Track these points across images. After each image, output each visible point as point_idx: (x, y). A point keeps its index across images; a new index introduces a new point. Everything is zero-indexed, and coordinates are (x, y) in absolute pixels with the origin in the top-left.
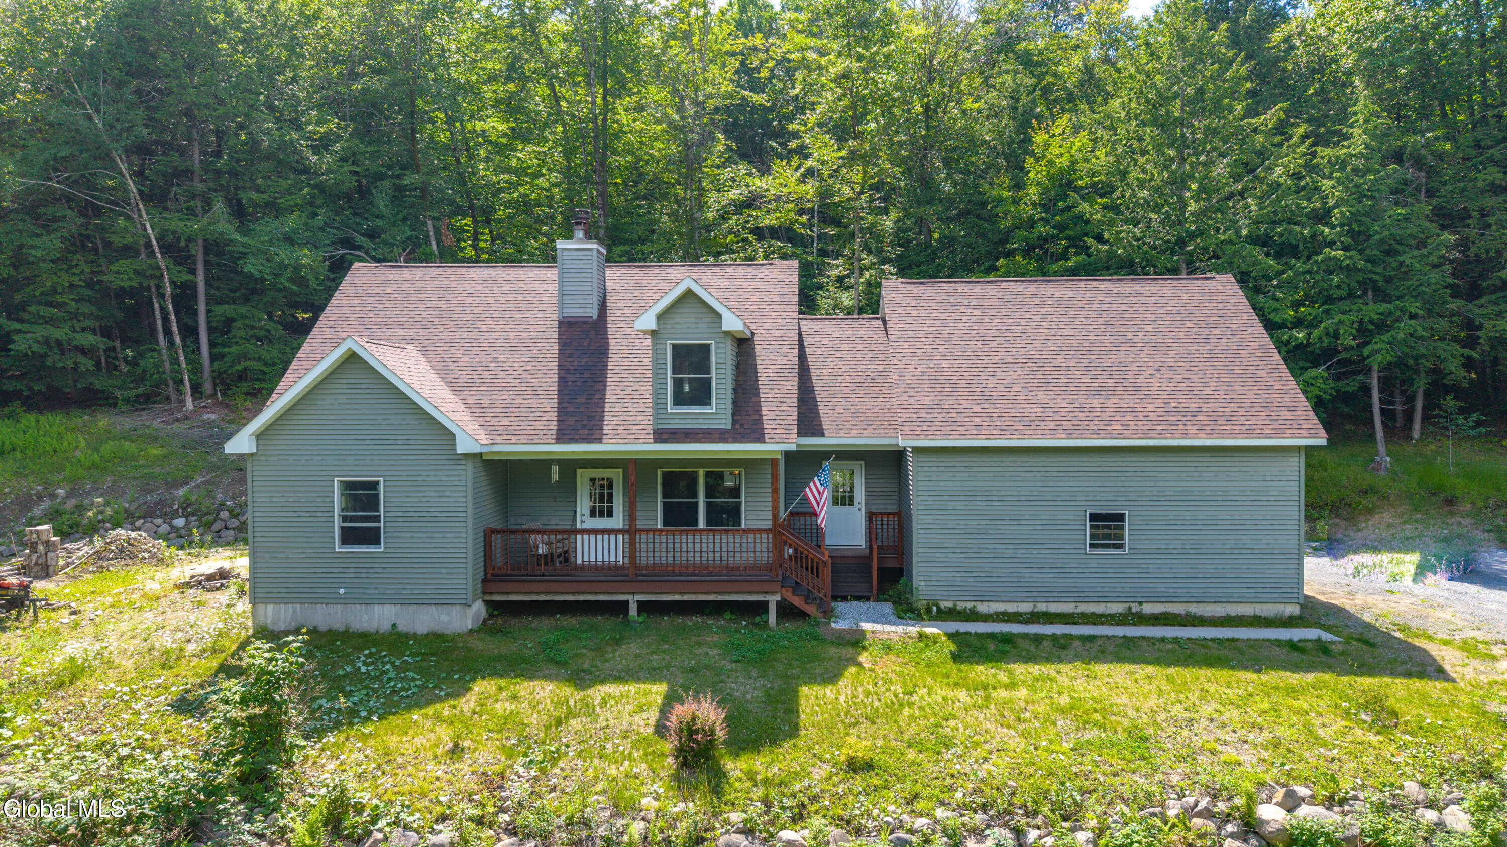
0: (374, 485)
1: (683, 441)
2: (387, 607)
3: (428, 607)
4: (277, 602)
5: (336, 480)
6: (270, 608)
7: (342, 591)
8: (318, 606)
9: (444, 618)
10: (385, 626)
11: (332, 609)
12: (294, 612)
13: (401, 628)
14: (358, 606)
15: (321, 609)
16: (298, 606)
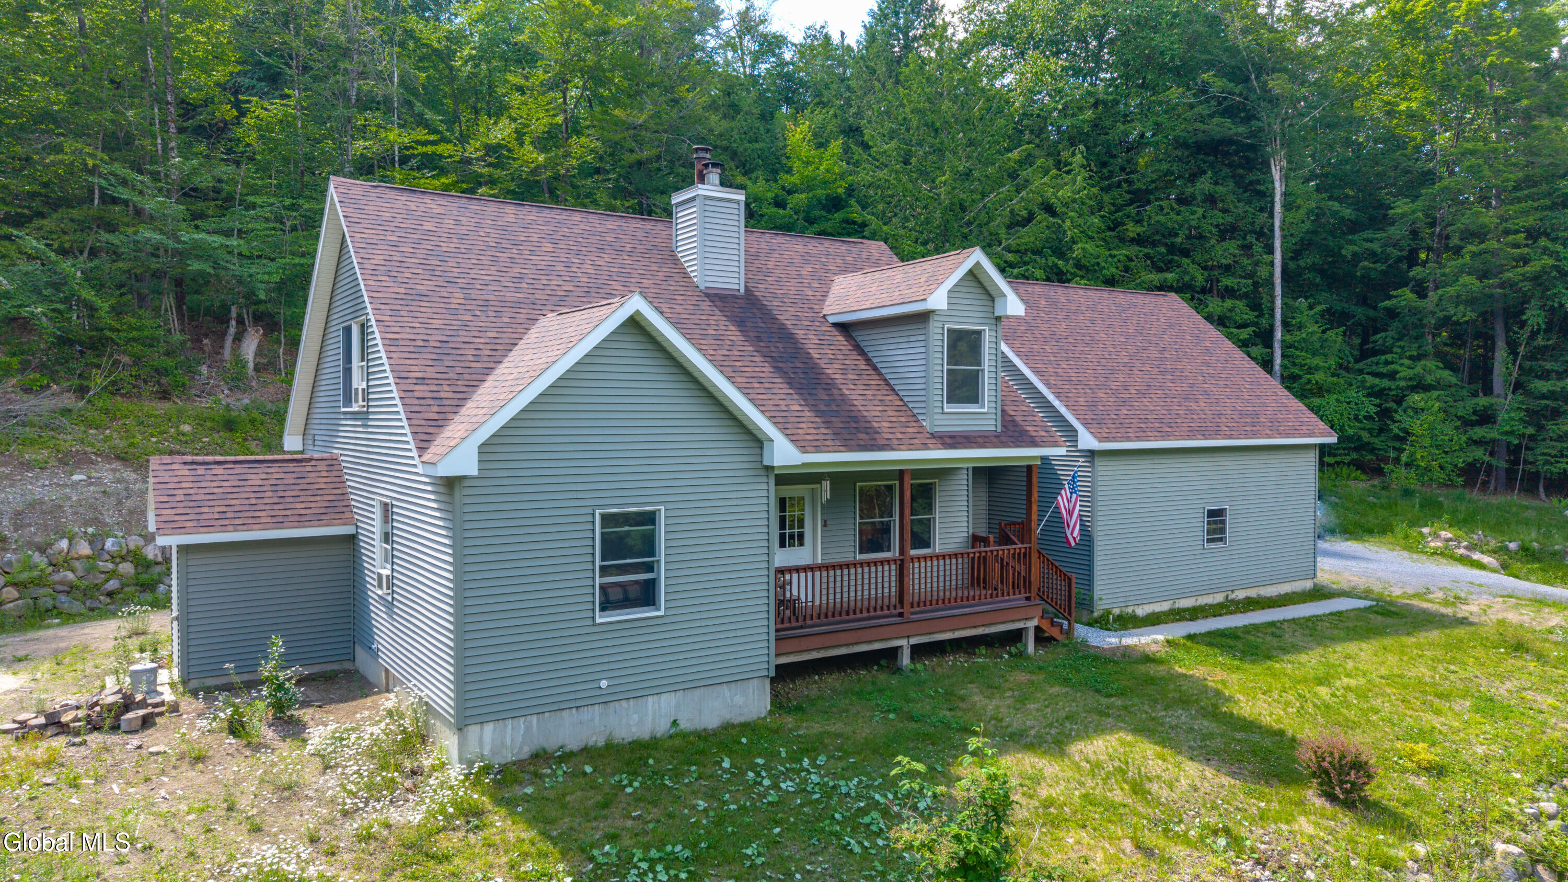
0: (650, 518)
1: (964, 446)
2: (664, 697)
3: (719, 687)
4: (499, 717)
5: (597, 512)
6: (489, 728)
7: (604, 684)
8: (565, 714)
9: (739, 700)
10: (662, 727)
11: (586, 714)
12: (528, 728)
13: (684, 725)
14: (624, 703)
15: (569, 718)
16: (534, 719)
